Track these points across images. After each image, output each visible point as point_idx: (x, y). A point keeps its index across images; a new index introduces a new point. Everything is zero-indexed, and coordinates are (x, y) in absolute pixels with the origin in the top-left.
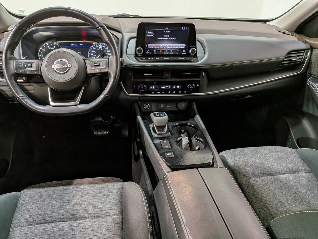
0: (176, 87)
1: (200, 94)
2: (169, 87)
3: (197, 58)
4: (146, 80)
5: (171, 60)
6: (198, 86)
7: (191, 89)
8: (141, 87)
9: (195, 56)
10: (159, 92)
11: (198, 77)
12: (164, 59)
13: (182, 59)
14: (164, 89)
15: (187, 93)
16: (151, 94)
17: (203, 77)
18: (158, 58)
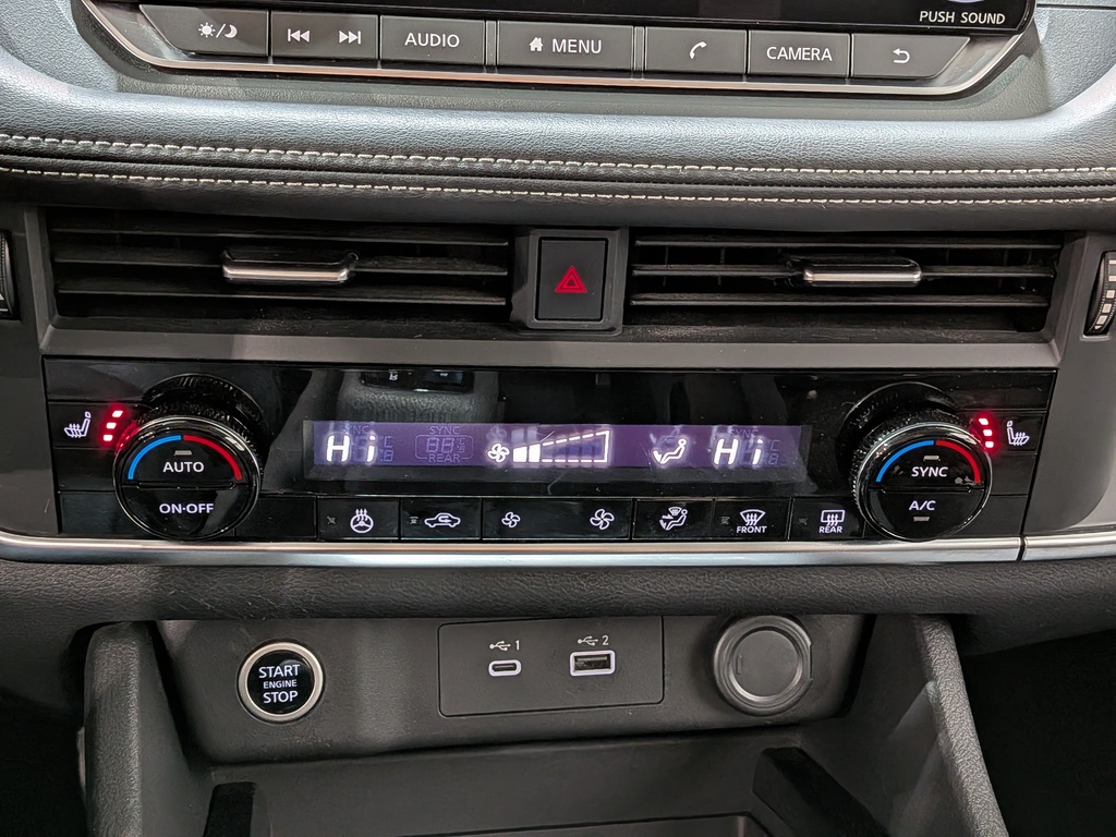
0: (701, 451)
1: (1040, 546)
2: (594, 449)
3: (1030, 48)
4: (258, 346)
5: (637, 65)
6: (1019, 439)
7: (928, 487)
8: (167, 453)
9: (996, 19)
10: (444, 519)
11: (1029, 324)
12: (536, 44)
13: (801, 53)
14: (528, 470)
15: (851, 535)
16: (342, 534)
17: (1105, 330)
18: (431, 40)
